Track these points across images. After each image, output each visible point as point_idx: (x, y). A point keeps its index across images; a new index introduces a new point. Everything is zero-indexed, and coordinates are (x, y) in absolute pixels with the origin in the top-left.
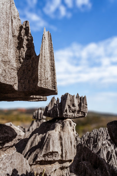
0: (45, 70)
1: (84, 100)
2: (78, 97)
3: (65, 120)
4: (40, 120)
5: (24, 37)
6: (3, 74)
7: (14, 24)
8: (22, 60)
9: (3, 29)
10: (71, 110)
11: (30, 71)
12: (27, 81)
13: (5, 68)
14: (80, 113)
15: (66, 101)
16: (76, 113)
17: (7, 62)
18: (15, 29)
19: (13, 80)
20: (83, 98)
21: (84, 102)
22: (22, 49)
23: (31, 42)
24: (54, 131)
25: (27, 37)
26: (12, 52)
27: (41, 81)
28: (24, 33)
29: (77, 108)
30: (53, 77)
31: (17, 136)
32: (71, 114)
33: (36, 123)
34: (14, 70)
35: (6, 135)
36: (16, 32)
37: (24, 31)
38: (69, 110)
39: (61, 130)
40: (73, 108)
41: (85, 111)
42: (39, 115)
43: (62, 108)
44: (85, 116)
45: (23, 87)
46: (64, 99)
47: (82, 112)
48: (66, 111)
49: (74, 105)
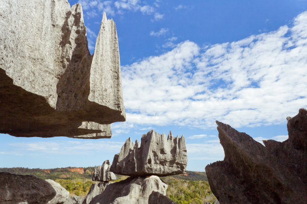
0: (101, 76)
1: (181, 143)
2: (171, 137)
3: (147, 179)
4: (107, 182)
5: (72, 27)
6: (29, 79)
7: (56, 8)
8: (66, 63)
9: (34, 10)
10: (157, 159)
11: (78, 79)
12: (73, 95)
13: (34, 68)
14: (175, 165)
15: (149, 144)
16: (167, 165)
17: (38, 59)
18: (58, 15)
19: (47, 90)
20: (179, 139)
21: (181, 147)
22: (67, 45)
23: (83, 35)
24: (128, 197)
25: (78, 28)
26: (48, 46)
27: (94, 93)
28: (73, 22)
29: (169, 156)
30: (116, 89)
31: (55, 197)
32: (158, 166)
33: (98, 188)
34: (50, 73)
35: (35, 191)
36: (59, 20)
37: (73, 19)
38: (155, 160)
39: (140, 196)
40: (161, 156)
41: (183, 163)
42: (104, 174)
43: (143, 156)
44: (183, 170)
45: (66, 104)
46: (146, 142)
47: (178, 164)
48: (150, 162)
49: (162, 152)
